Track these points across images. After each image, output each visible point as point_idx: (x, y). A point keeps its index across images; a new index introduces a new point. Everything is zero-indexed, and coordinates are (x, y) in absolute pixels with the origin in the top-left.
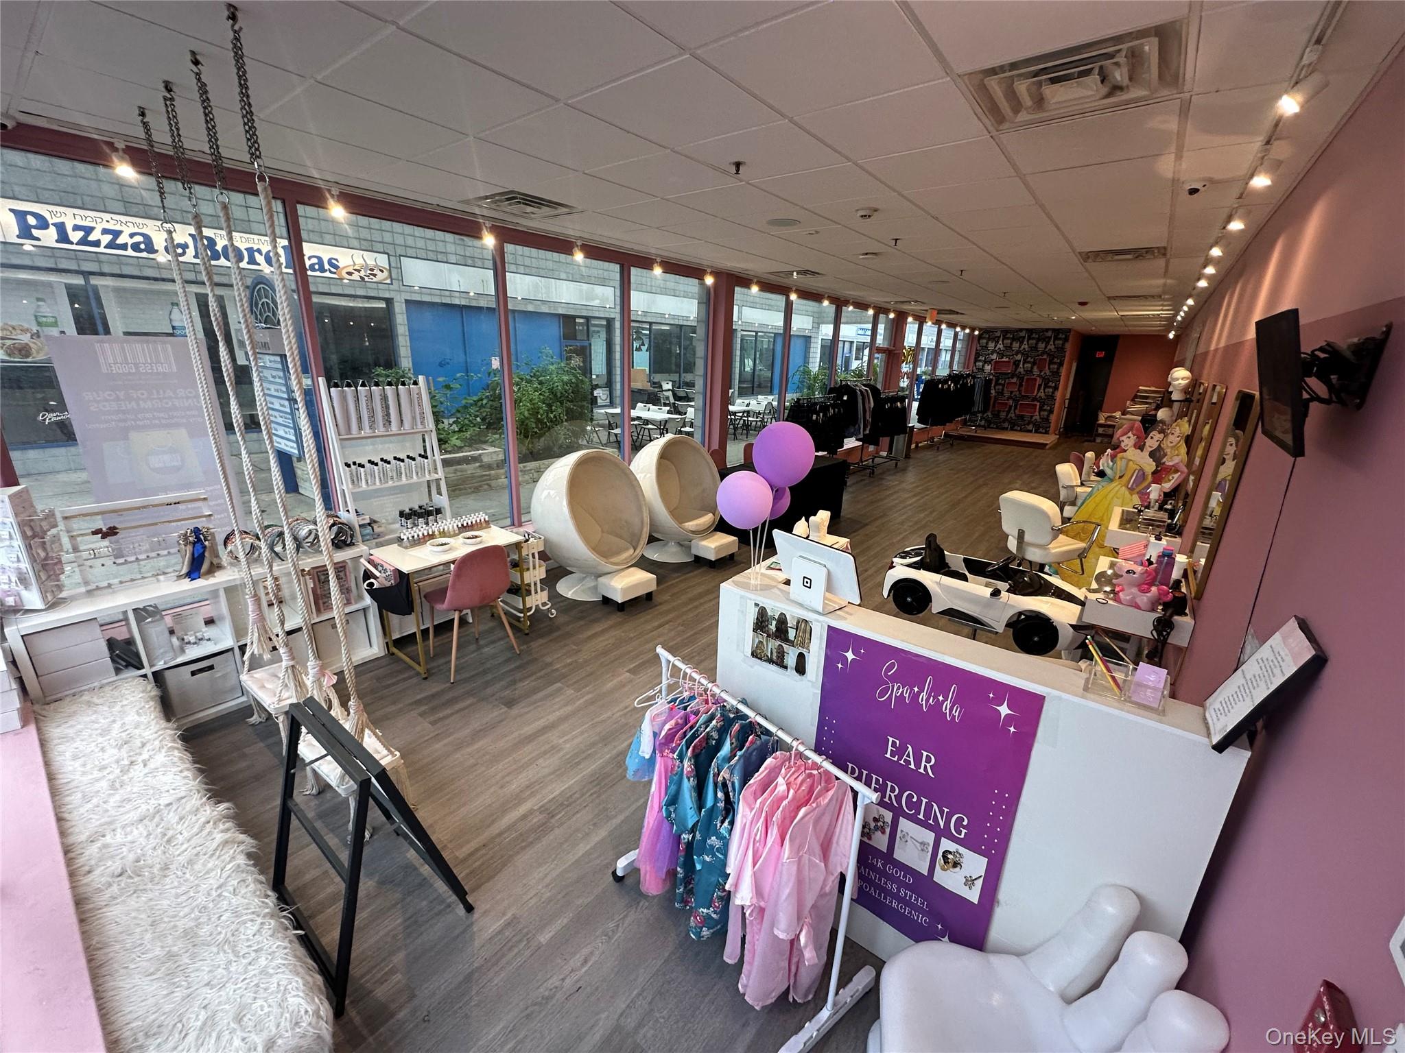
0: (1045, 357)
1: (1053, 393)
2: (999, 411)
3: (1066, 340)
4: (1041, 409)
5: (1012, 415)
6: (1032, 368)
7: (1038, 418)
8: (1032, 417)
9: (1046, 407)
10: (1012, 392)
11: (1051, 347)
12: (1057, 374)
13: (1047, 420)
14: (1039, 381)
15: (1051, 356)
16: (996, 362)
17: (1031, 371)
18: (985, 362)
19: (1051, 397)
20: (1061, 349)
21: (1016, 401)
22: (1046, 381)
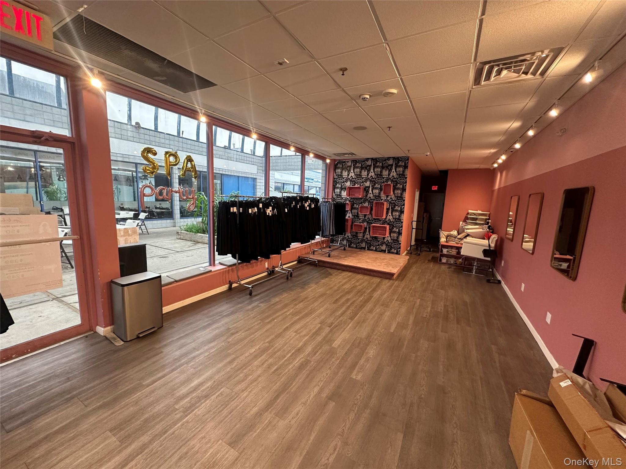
0: (389, 183)
1: (400, 216)
2: (357, 233)
3: (406, 167)
4: (391, 232)
5: (367, 236)
6: (379, 193)
7: (389, 239)
8: (384, 238)
9: (395, 229)
10: (365, 216)
11: (394, 174)
12: (401, 198)
13: (397, 241)
14: (386, 205)
15: (395, 182)
16: (350, 188)
17: (379, 197)
18: (342, 189)
19: (399, 220)
20: (402, 176)
21: (369, 223)
22: (393, 206)
